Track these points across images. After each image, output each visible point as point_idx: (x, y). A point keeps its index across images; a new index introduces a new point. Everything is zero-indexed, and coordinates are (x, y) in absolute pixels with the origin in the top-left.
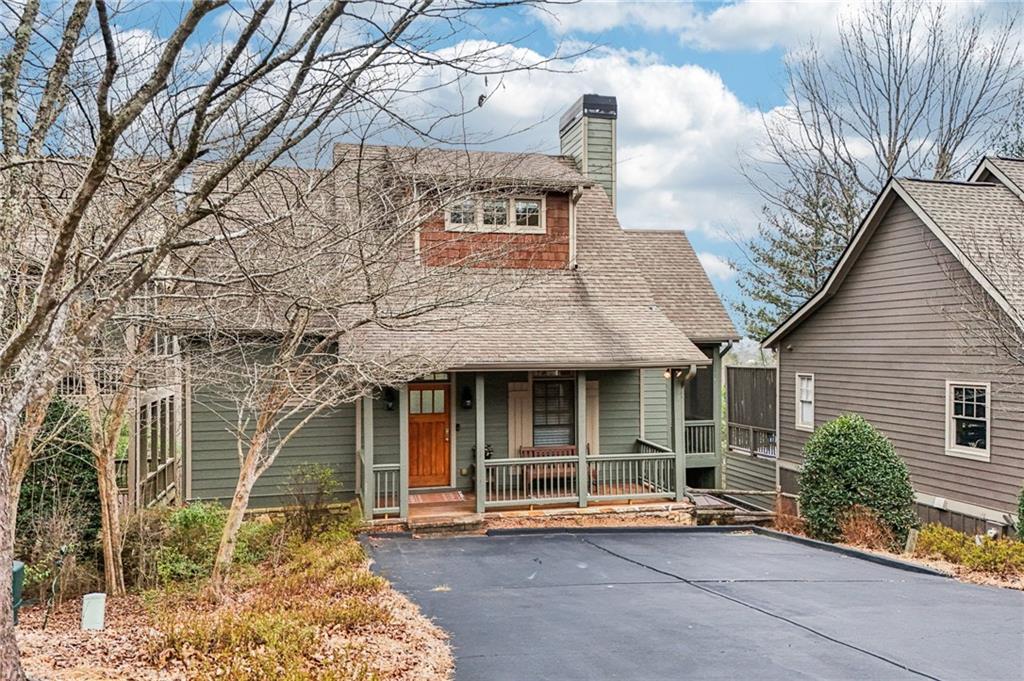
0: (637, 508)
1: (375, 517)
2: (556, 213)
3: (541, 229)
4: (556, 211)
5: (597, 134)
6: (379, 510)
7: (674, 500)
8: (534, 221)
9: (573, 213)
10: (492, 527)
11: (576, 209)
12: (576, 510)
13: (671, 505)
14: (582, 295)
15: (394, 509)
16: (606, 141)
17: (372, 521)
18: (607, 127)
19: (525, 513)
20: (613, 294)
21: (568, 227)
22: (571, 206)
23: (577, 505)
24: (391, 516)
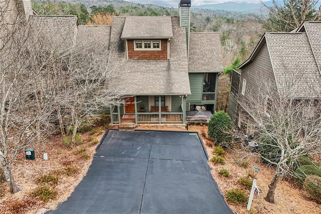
0: (172, 124)
1: (114, 123)
2: (164, 45)
3: (160, 49)
4: (164, 44)
5: (184, 12)
6: (114, 122)
7: (182, 123)
8: (158, 47)
9: (168, 44)
10: (137, 129)
11: (169, 43)
12: (158, 124)
13: (181, 124)
14: (169, 69)
15: (118, 122)
16: (187, 14)
17: (113, 125)
18: (188, 10)
19: (146, 125)
20: (177, 68)
21: (167, 48)
22: (168, 43)
23: (159, 123)
24: (117, 123)
